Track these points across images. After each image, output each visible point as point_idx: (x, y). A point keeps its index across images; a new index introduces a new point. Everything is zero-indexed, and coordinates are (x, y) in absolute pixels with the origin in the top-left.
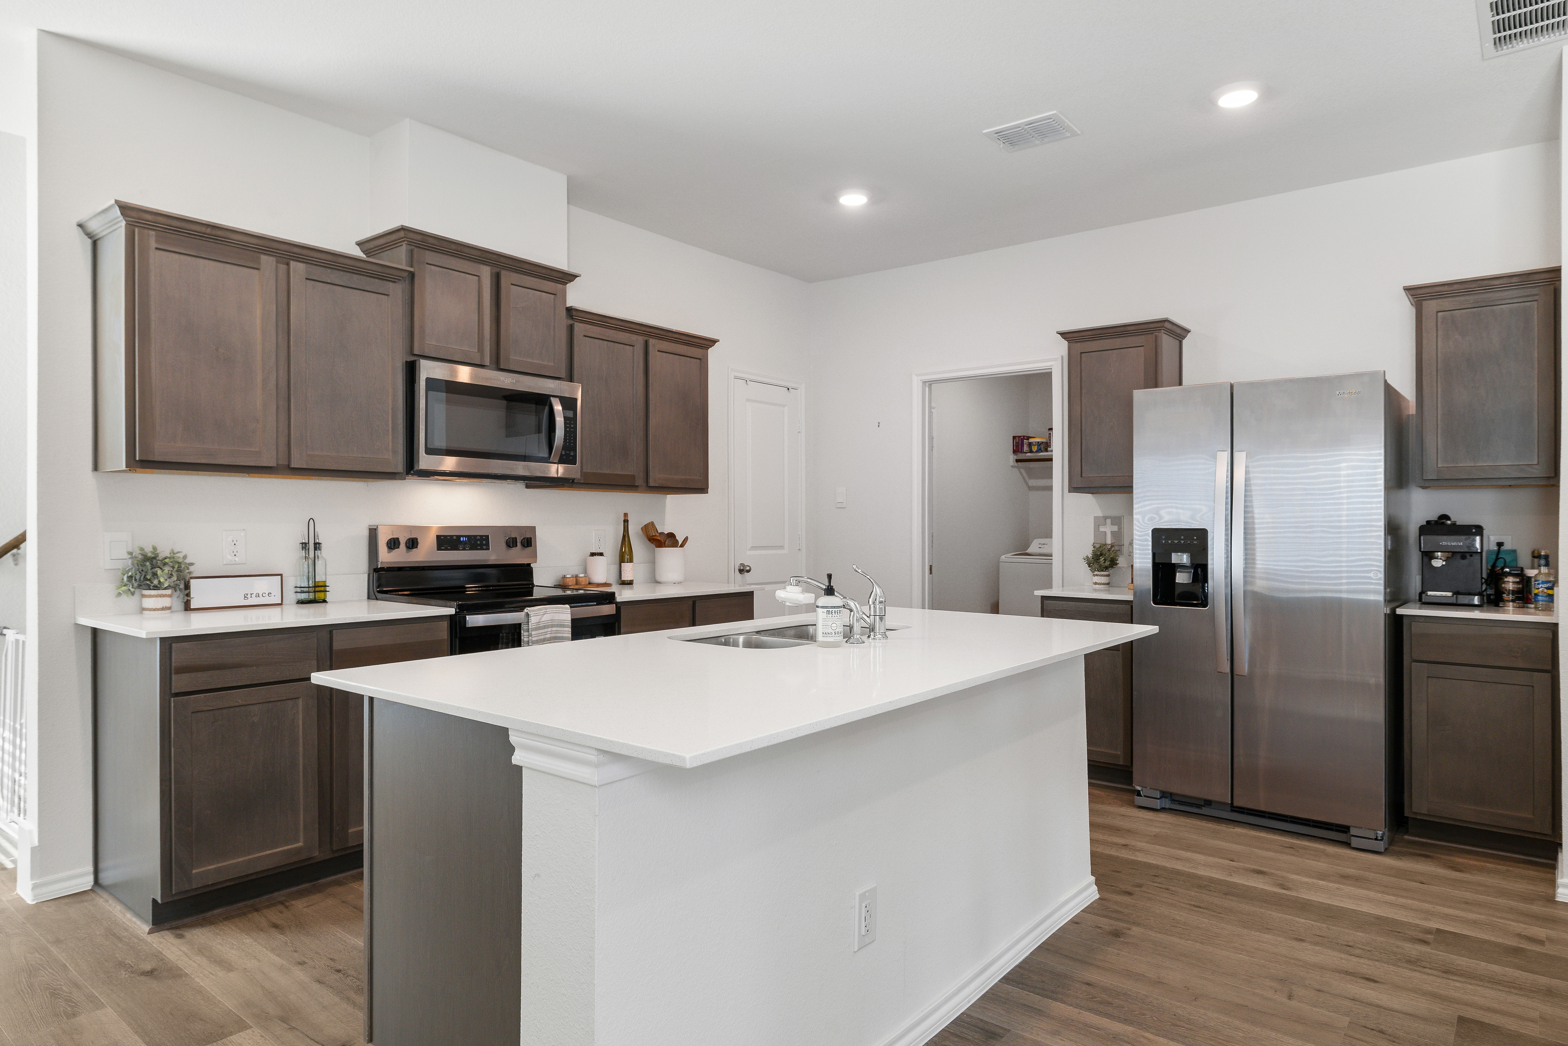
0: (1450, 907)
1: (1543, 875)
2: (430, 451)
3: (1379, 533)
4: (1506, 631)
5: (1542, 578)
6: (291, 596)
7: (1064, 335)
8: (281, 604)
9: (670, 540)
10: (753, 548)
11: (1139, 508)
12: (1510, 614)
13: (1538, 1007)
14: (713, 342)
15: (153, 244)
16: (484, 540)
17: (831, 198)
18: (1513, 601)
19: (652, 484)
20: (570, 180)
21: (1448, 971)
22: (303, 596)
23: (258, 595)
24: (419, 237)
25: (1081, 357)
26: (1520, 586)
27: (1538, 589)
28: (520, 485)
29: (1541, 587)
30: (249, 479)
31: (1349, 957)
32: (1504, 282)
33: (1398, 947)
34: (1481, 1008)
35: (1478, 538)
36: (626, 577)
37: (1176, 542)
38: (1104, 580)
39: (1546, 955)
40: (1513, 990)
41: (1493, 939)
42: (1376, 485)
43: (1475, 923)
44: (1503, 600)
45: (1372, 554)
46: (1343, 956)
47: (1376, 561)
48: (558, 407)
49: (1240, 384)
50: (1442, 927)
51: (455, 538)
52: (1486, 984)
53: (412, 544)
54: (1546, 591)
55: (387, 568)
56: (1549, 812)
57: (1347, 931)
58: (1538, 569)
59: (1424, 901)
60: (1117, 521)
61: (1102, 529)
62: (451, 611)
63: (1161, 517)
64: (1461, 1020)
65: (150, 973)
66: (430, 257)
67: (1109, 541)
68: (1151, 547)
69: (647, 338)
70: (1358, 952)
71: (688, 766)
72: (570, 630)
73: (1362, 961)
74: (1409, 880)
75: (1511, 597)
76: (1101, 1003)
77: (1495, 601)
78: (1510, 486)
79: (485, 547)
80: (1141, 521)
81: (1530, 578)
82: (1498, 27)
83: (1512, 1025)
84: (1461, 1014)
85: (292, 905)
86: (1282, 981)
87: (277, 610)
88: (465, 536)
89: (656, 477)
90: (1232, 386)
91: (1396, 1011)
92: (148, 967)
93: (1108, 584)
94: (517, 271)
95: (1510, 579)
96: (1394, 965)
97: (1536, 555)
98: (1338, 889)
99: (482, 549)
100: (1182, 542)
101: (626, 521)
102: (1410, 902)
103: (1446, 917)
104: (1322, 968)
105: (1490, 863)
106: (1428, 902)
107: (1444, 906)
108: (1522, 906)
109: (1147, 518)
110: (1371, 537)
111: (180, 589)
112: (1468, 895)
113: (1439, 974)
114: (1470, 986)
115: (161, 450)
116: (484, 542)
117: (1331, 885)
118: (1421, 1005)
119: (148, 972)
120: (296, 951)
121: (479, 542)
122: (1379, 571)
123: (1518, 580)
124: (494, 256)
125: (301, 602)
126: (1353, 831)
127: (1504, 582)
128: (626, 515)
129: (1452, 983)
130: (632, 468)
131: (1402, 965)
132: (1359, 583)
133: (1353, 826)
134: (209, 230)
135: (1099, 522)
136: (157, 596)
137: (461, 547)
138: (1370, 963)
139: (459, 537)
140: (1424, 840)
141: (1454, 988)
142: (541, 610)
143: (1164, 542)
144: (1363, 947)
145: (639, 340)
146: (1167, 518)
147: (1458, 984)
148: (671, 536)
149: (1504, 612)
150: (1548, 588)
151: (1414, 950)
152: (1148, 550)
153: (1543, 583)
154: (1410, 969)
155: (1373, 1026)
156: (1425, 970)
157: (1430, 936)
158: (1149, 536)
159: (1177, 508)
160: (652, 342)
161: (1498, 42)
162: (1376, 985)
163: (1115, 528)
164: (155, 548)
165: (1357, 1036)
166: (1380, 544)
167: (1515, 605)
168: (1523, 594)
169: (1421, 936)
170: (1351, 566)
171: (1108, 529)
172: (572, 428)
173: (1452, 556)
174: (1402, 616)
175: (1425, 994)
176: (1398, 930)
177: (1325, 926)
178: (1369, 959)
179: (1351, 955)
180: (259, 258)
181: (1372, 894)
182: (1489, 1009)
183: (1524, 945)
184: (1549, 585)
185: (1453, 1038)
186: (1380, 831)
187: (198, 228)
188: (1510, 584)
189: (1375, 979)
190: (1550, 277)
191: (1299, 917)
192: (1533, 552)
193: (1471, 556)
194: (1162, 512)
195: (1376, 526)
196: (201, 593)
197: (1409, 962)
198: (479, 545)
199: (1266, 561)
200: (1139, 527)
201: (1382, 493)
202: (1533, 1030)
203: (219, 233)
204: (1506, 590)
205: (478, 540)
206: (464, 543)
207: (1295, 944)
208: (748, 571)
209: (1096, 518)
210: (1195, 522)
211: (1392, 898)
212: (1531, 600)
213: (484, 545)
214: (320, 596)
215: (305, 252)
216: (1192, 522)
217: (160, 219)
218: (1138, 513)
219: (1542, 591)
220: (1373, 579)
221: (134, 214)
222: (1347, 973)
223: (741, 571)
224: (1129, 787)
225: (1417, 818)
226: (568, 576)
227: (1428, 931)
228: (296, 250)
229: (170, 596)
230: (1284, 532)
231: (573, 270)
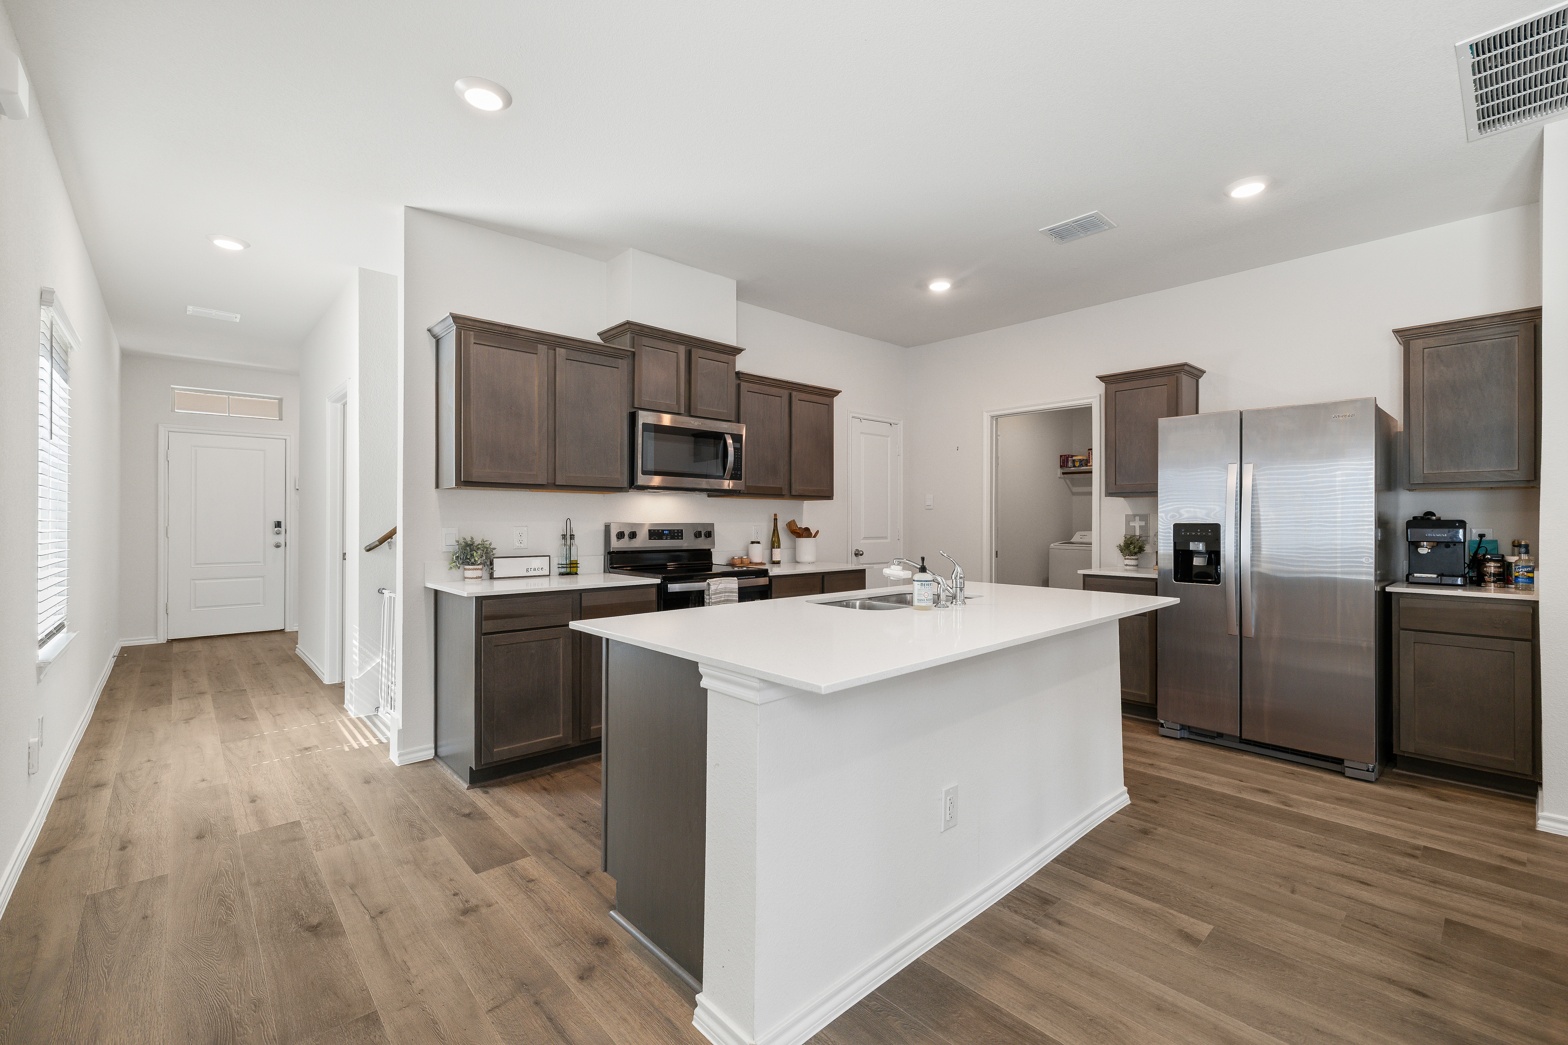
0: (1437, 829)
1: (1523, 808)
2: (644, 473)
3: (1370, 527)
4: (1488, 606)
5: (1521, 564)
6: (555, 570)
7: (1102, 378)
8: (549, 575)
9: (806, 533)
10: (865, 538)
11: (1163, 508)
12: (1492, 592)
13: (1522, 917)
14: (837, 392)
15: (473, 341)
16: (680, 532)
17: (923, 285)
18: (1494, 582)
19: (794, 493)
20: (738, 284)
21: (1435, 881)
22: (563, 570)
23: (535, 569)
24: (638, 328)
25: (1115, 395)
26: (1501, 570)
27: (1519, 572)
28: (704, 495)
29: (1522, 571)
30: (530, 492)
31: (1345, 864)
32: (1487, 322)
33: (1388, 858)
34: (1467, 914)
35: (1461, 531)
36: (775, 559)
37: (1193, 534)
38: (1133, 562)
39: (1528, 874)
40: (1497, 902)
41: (1477, 858)
42: (1368, 489)
43: (1460, 844)
44: (1485, 581)
45: (1364, 544)
46: (1339, 862)
47: (1368, 549)
48: (730, 441)
49: (1248, 411)
50: (1429, 845)
51: (660, 531)
52: (1470, 895)
53: (633, 535)
54: (1525, 574)
55: (617, 551)
56: (1530, 757)
57: (1342, 842)
58: (1518, 556)
59: (1412, 823)
60: (1144, 518)
61: (1132, 524)
62: (658, 581)
63: (1181, 515)
64: (1448, 922)
65: (468, 816)
66: (645, 341)
67: (1137, 533)
68: (1172, 538)
69: (791, 391)
70: (1352, 860)
71: (823, 692)
72: (737, 595)
73: (1356, 867)
74: (1399, 805)
75: (1492, 579)
76: (1133, 884)
77: (1478, 581)
78: (1492, 488)
79: (680, 538)
80: (1164, 518)
81: (1510, 564)
82: (1482, 114)
83: (1496, 930)
84: (1447, 917)
85: (556, 776)
86: (1285, 878)
87: (547, 579)
88: (667, 530)
89: (797, 488)
90: (1241, 413)
91: (1388, 911)
92: (467, 811)
93: (1137, 566)
94: (702, 348)
95: (1492, 564)
96: (1386, 873)
97: (1516, 544)
98: (1334, 809)
99: (678, 539)
100: (1199, 534)
101: (776, 520)
102: (1399, 823)
103: (1433, 837)
104: (1321, 870)
105: (1473, 795)
106: (1416, 824)
107: (1430, 828)
108: (1504, 832)
109: (1169, 515)
110: (1363, 530)
111: (487, 565)
112: (1453, 821)
113: (1428, 883)
114: (1457, 896)
115: (477, 474)
116: (680, 534)
117: (1327, 805)
118: (1412, 907)
119: (467, 815)
120: (558, 807)
121: (676, 534)
122: (1371, 557)
123: (1499, 565)
124: (688, 339)
125: (561, 574)
126: (1346, 763)
127: (1486, 567)
128: (775, 515)
129: (1439, 891)
130: (780, 482)
131: (1392, 873)
132: (1352, 567)
133: (1346, 759)
134: (506, 330)
135: (1129, 519)
136: (473, 569)
137: (664, 537)
138: (1364, 869)
139: (663, 531)
140: (1411, 774)
141: (1441, 895)
142: (718, 581)
143: (1183, 533)
144: (1358, 857)
145: (785, 393)
146: (1186, 515)
147: (1445, 893)
148: (807, 529)
149: (1486, 591)
150: (1527, 572)
151: (1404, 862)
152: (1170, 540)
153: (1523, 567)
154: (1400, 877)
155: (1368, 921)
156: (1413, 879)
157: (1418, 852)
158: (1171, 529)
159: (1194, 508)
160: (794, 393)
161: (1482, 127)
162: (1369, 888)
163: (1143, 523)
164: (472, 538)
165: (1354, 928)
166: (1371, 535)
167: (1496, 585)
168: (1504, 576)
169: (1410, 851)
170: (1345, 553)
171: (1137, 524)
172: (739, 455)
173: (1437, 545)
174: (1391, 593)
175: (1414, 898)
176: (1388, 845)
177: (1323, 837)
178: (1363, 867)
179: (1347, 862)
180: (537, 346)
181: (1364, 815)
182: (1475, 916)
183: (1505, 864)
184: (1529, 569)
185: (1441, 936)
186: (1372, 764)
187: (499, 329)
188: (1492, 568)
189: (1369, 883)
190: (1531, 315)
191: (1299, 829)
192: (1513, 542)
193: (1455, 545)
194: (1182, 511)
195: (1368, 521)
196: (501, 567)
197: (1399, 871)
198: (676, 536)
199: (1270, 549)
200: (1162, 522)
201: (1373, 495)
202: (1517, 936)
203: (513, 331)
204: (1488, 573)
205: (676, 533)
206: (667, 535)
207: (1296, 850)
208: (861, 555)
209: (1127, 516)
210: (1209, 519)
211: (1383, 819)
212: (1512, 581)
213: (680, 536)
214: (574, 570)
215: (566, 341)
216: (1207, 518)
217: (478, 324)
218: (1161, 512)
219: (1522, 574)
220: (1365, 564)
221: (461, 321)
222: (1343, 876)
223: (856, 555)
224: (1154, 721)
225: (1405, 756)
226: (736, 558)
227: (1417, 848)
228: (559, 340)
229: (481, 569)
230: (1286, 526)
231: (740, 346)
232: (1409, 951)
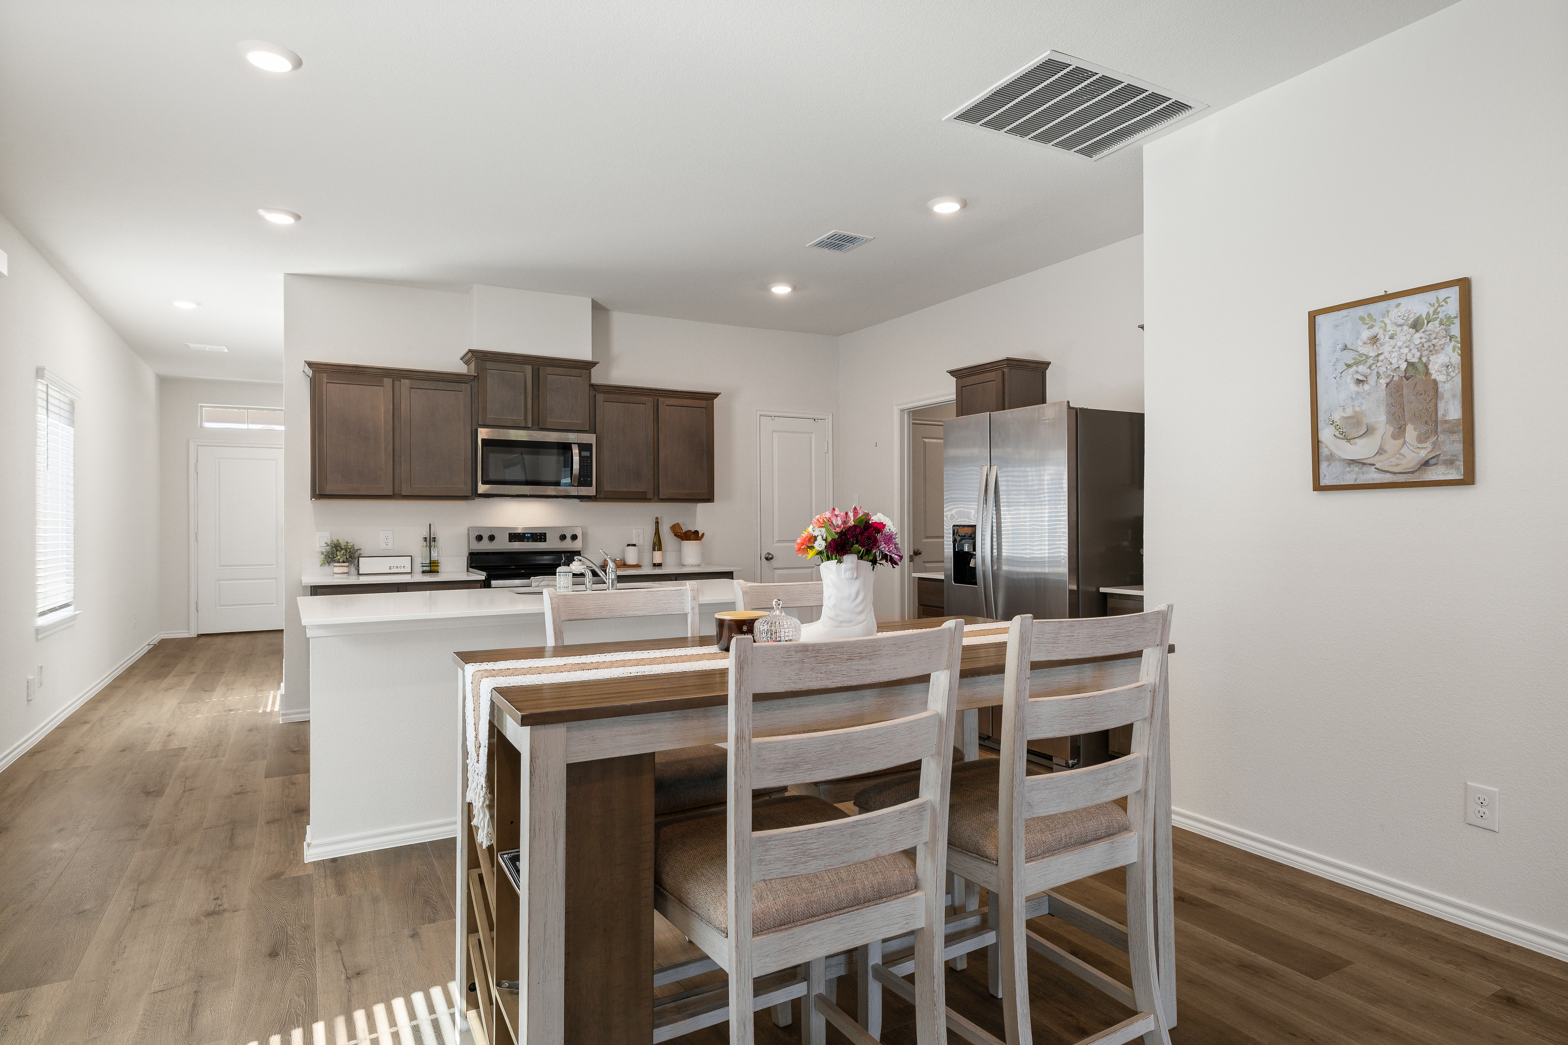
2: (486, 482)
6: (417, 568)
7: (952, 373)
8: (411, 573)
9: (693, 535)
10: (779, 541)
14: (715, 395)
15: (325, 380)
16: (543, 535)
17: (765, 290)
19: (661, 495)
22: (425, 569)
23: (397, 567)
24: (482, 354)
25: (965, 385)
36: (656, 561)
48: (576, 450)
51: (521, 534)
53: (492, 538)
55: (478, 552)
66: (489, 365)
69: (657, 398)
79: (543, 540)
87: (410, 576)
88: (530, 533)
89: (664, 492)
94: (550, 366)
99: (541, 541)
101: (658, 523)
111: (354, 564)
115: (331, 488)
116: (543, 537)
121: (539, 537)
124: (533, 359)
125: (423, 572)
128: (657, 518)
130: (645, 487)
134: (354, 369)
136: (343, 566)
137: (526, 540)
139: (524, 534)
145: (652, 400)
148: (694, 532)
160: (661, 400)
164: (339, 540)
172: (588, 463)
180: (383, 380)
187: (348, 369)
196: (366, 566)
198: (539, 539)
203: (361, 369)
205: (539, 536)
206: (528, 538)
208: (772, 559)
213: (543, 539)
214: (436, 568)
215: (409, 373)
217: (329, 368)
221: (315, 366)
223: (767, 559)
228: (403, 373)
229: (348, 567)
231: (595, 361)
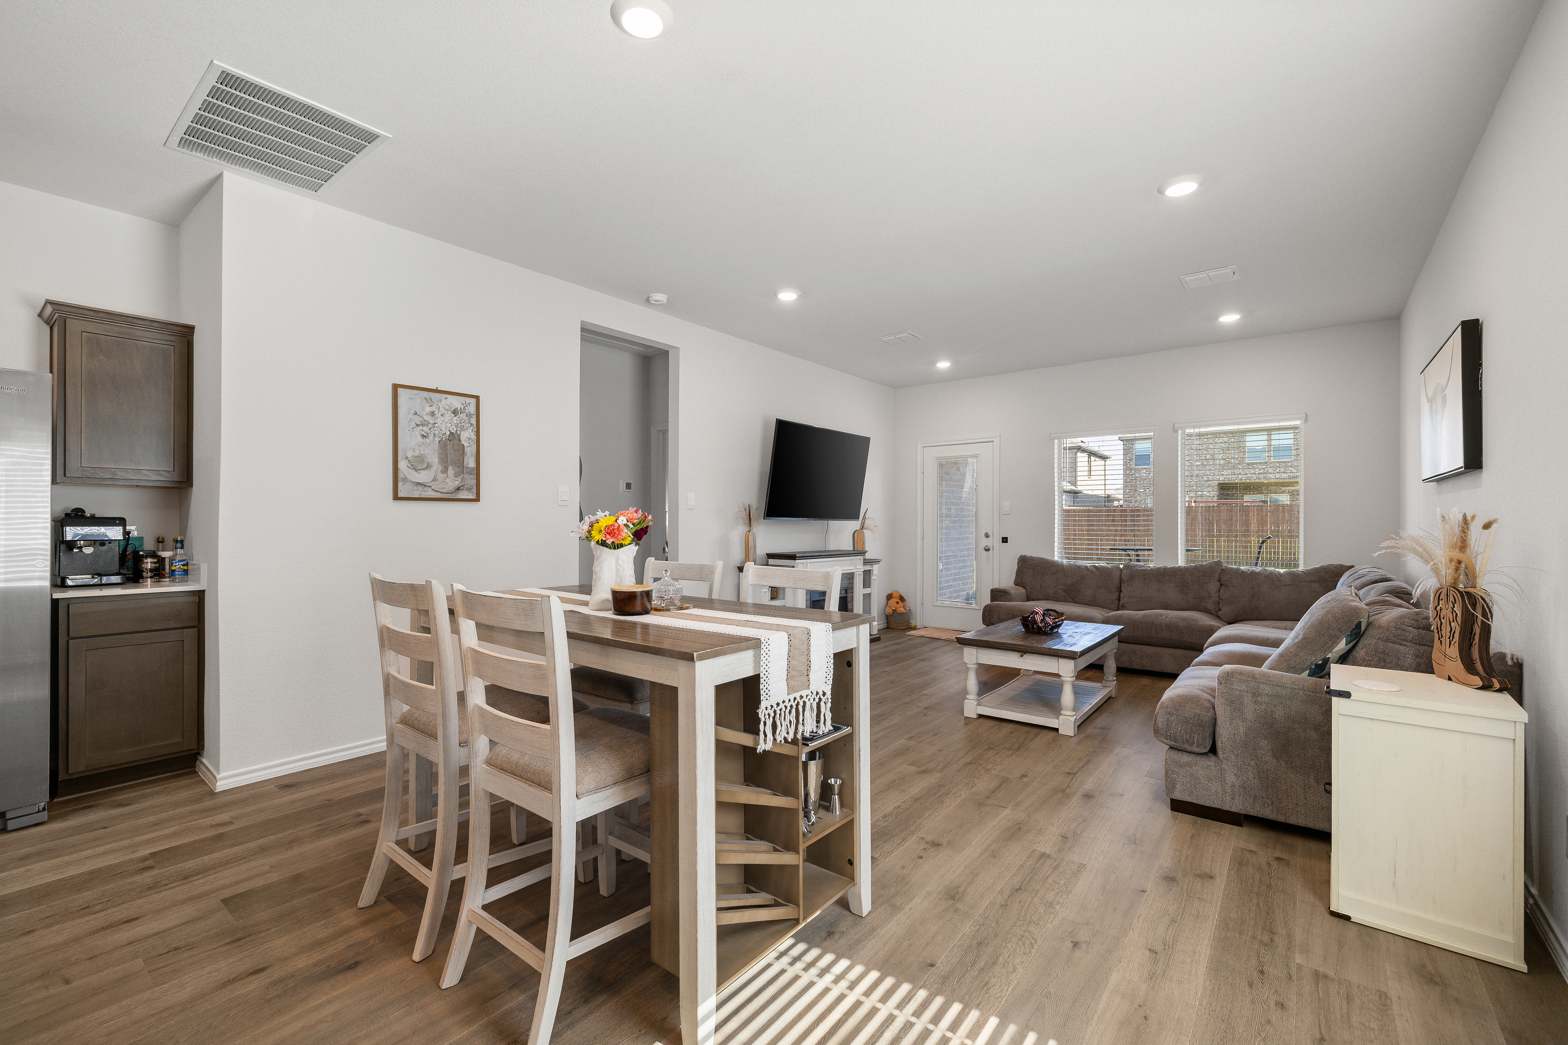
0: (146, 833)
21: (186, 877)
31: (94, 916)
33: (130, 884)
34: (230, 885)
39: (241, 828)
40: (240, 862)
41: (197, 838)
43: (175, 834)
46: (87, 918)
50: (152, 851)
52: (220, 869)
56: (195, 732)
57: (71, 898)
59: (120, 840)
64: (225, 901)
70: (98, 908)
73: (109, 911)
74: (92, 831)
84: (222, 898)
86: (47, 975)
91: (173, 928)
96: (140, 898)
98: (28, 870)
102: (108, 846)
103: (148, 842)
104: (76, 940)
105: (147, 789)
106: (124, 839)
107: (139, 835)
108: (196, 807)
112: (151, 819)
113: (181, 882)
114: (211, 877)
118: (188, 911)
126: (9, 815)
129: (196, 883)
131: (146, 894)
133: (8, 810)
138: (118, 908)
141: (200, 885)
144: (100, 901)
147: (201, 881)
151: (147, 877)
154: (156, 893)
155: (166, 950)
156: (168, 886)
157: (148, 862)
162: (138, 921)
165: (160, 965)
169: (142, 865)
175: (184, 902)
176: (119, 872)
177: (44, 907)
178: (115, 907)
179: (95, 913)
181: (68, 858)
182: (237, 883)
183: (221, 830)
185: (231, 917)
186: (44, 802)
189: (134, 916)
197: (150, 888)
207: (25, 939)
211: (91, 852)
222: (103, 929)
225: (72, 779)
227: (145, 859)
232: (221, 946)
